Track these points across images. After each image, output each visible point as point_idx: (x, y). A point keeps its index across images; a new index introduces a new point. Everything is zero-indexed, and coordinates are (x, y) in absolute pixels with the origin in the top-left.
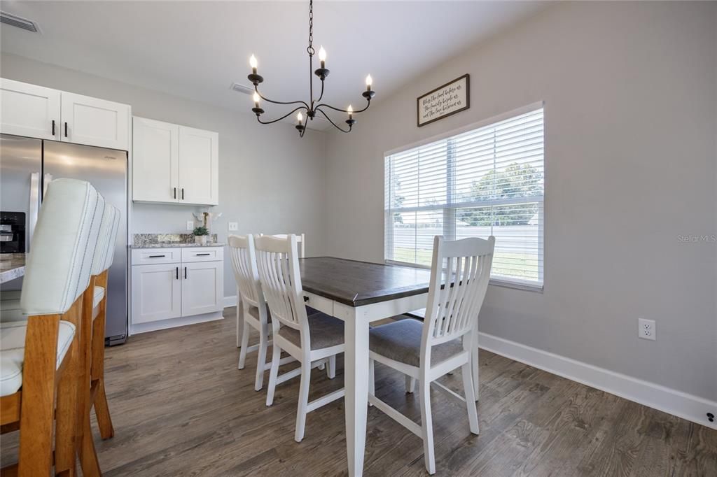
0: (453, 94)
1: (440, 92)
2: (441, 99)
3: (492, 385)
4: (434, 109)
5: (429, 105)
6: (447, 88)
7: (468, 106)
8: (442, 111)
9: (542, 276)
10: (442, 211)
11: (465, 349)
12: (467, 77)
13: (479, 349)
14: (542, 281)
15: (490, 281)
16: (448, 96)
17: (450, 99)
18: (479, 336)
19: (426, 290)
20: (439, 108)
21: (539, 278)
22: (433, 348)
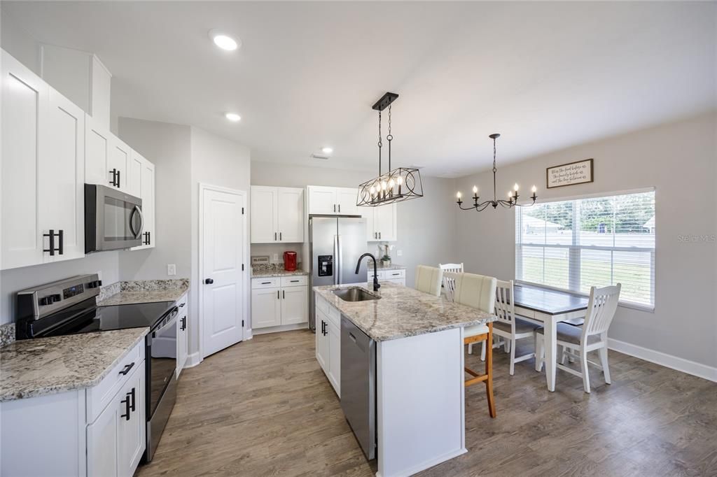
0: (579, 170)
1: (568, 167)
2: (568, 172)
3: (615, 366)
4: (562, 178)
5: (557, 175)
6: (574, 165)
7: (592, 181)
8: (569, 181)
9: (654, 301)
10: (568, 249)
11: (602, 339)
12: (592, 161)
13: (609, 350)
14: (654, 305)
15: (619, 303)
16: (575, 171)
17: (577, 173)
18: (608, 341)
19: (586, 308)
20: (566, 178)
21: (652, 303)
22: (589, 336)
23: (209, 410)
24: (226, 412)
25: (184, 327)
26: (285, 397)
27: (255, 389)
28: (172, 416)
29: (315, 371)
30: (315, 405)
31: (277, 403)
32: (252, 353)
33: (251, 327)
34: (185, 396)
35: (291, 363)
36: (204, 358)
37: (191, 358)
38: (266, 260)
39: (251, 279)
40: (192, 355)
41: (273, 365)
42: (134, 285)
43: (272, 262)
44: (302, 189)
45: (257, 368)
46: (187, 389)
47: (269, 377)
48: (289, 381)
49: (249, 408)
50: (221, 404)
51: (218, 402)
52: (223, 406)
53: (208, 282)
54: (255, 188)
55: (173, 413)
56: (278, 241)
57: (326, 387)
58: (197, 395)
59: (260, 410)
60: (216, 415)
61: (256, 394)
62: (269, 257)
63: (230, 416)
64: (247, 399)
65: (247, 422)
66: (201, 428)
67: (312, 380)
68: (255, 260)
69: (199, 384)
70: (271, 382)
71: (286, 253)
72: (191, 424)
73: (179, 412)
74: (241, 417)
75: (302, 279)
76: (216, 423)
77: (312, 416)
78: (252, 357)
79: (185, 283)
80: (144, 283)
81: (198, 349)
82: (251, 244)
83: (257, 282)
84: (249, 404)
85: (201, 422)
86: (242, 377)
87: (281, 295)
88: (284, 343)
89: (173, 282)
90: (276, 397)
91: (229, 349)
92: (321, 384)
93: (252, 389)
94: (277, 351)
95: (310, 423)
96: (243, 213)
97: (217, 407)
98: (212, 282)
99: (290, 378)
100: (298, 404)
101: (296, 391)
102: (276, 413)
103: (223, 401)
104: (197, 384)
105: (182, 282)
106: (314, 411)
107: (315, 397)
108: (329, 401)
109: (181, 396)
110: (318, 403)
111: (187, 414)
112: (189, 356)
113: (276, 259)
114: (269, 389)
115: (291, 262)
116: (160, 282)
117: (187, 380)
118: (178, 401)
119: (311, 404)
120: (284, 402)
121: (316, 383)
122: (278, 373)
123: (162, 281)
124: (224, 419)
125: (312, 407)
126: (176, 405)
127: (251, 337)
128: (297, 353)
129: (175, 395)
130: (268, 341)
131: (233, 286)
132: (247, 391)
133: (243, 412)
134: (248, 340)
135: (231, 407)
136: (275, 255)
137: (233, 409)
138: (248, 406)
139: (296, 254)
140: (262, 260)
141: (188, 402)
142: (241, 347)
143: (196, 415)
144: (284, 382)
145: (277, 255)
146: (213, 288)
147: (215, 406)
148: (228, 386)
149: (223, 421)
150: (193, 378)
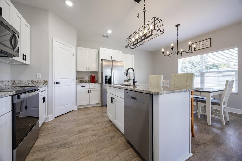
0: (204, 43)
1: (200, 42)
4: (197, 47)
7: (210, 46)
8: (201, 48)
11: (226, 103)
12: (210, 39)
14: (237, 91)
20: (199, 47)
23: (55, 141)
24: (64, 141)
25: (44, 101)
26: (95, 133)
27: (79, 129)
28: (35, 145)
29: (107, 121)
30: (110, 136)
31: (91, 136)
32: (77, 115)
33: (77, 105)
34: (43, 134)
35: (95, 118)
36: (55, 118)
37: (48, 117)
38: (83, 78)
39: (77, 84)
40: (49, 116)
41: (87, 119)
42: (19, 82)
43: (85, 79)
44: (98, 50)
45: (80, 121)
46: (45, 131)
47: (86, 124)
48: (95, 126)
49: (77, 139)
50: (62, 137)
51: (61, 137)
52: (63, 138)
53: (57, 83)
54: (78, 48)
55: (35, 143)
56: (88, 70)
57: (113, 127)
58: (50, 134)
59: (82, 139)
60: (60, 143)
61: (80, 132)
62: (84, 77)
63: (67, 143)
64: (76, 135)
65: (76, 146)
66: (51, 151)
67: (106, 125)
68: (78, 78)
69: (52, 128)
70: (87, 126)
71: (91, 76)
72: (45, 149)
73: (39, 143)
74: (73, 143)
75: (98, 86)
76: (59, 147)
77: (109, 141)
78: (77, 116)
79: (46, 83)
80: (24, 81)
81: (52, 114)
82: (77, 71)
83: (80, 86)
84: (77, 137)
85: (51, 147)
86: (73, 125)
87: (89, 92)
88: (91, 111)
89: (39, 81)
90: (90, 133)
91: (67, 114)
92: (111, 126)
94: (88, 114)
95: (109, 145)
96: (73, 56)
97: (60, 139)
98: (59, 83)
99: (96, 124)
100: (102, 136)
101: (99, 130)
102: (91, 140)
103: (63, 136)
104: (50, 128)
105: (44, 82)
106: (110, 139)
107: (109, 132)
108: (116, 134)
109: (41, 135)
110: (111, 135)
111: (43, 144)
112: (47, 116)
113: (87, 78)
114: (86, 129)
115: (93, 79)
117: (45, 127)
118: (39, 137)
119: (108, 135)
120: (95, 135)
121: (108, 126)
122: (90, 122)
123: (33, 81)
124: (63, 145)
125: (109, 136)
126: (38, 139)
127: (77, 109)
128: (97, 114)
129: (38, 134)
130: (84, 110)
131: (69, 86)
132: (75, 131)
133: (74, 141)
134: (75, 110)
135: (67, 139)
136: (86, 77)
137: (69, 140)
138: (76, 138)
139: (95, 76)
140: (81, 78)
141: (45, 137)
142: (72, 113)
143: (48, 144)
144: (93, 126)
145: (87, 77)
146: (59, 86)
147: (59, 138)
148: (66, 129)
149: (63, 146)
150: (49, 126)
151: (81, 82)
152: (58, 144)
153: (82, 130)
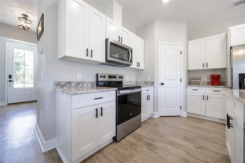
23: (147, 137)
24: (152, 142)
32: (182, 123)
33: (186, 111)
34: (145, 126)
35: (204, 139)
36: (160, 116)
37: (154, 114)
39: (186, 87)
41: (190, 134)
43: (202, 81)
44: (225, 34)
45: (181, 131)
46: (147, 124)
47: (185, 139)
50: (153, 137)
52: (153, 139)
53: (162, 84)
54: (190, 42)
56: (205, 68)
58: (148, 128)
59: (168, 154)
61: (171, 143)
62: (200, 78)
63: (153, 146)
64: (165, 143)
66: (139, 142)
68: (192, 79)
69: (152, 125)
71: (212, 75)
72: (138, 138)
73: (139, 131)
76: (145, 144)
78: (181, 125)
79: (153, 83)
81: (158, 112)
82: (188, 70)
83: (190, 89)
85: (142, 140)
86: (170, 131)
87: (205, 98)
89: (149, 82)
90: (181, 153)
91: (172, 117)
93: (171, 140)
94: (197, 128)
96: (181, 54)
98: (164, 84)
99: (198, 148)
101: (198, 159)
103: (155, 137)
104: (151, 124)
105: (151, 83)
109: (144, 126)
111: (140, 133)
112: (154, 113)
114: (180, 145)
116: (145, 82)
117: (150, 121)
126: (140, 128)
127: (186, 116)
128: (213, 135)
130: (194, 121)
131: (175, 88)
132: (168, 139)
133: (159, 148)
134: (183, 117)
135: (155, 142)
136: (204, 77)
137: (156, 144)
138: (163, 147)
139: (220, 75)
140: (196, 79)
141: (144, 129)
142: (179, 119)
143: (142, 136)
144: (193, 148)
145: (206, 77)
146: (165, 87)
147: (151, 137)
148: (161, 131)
149: (148, 145)
150: (152, 121)
151: (195, 85)
152: (146, 141)
153: (175, 143)
